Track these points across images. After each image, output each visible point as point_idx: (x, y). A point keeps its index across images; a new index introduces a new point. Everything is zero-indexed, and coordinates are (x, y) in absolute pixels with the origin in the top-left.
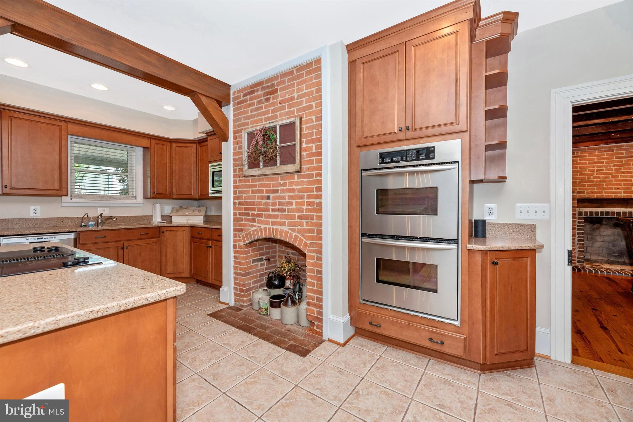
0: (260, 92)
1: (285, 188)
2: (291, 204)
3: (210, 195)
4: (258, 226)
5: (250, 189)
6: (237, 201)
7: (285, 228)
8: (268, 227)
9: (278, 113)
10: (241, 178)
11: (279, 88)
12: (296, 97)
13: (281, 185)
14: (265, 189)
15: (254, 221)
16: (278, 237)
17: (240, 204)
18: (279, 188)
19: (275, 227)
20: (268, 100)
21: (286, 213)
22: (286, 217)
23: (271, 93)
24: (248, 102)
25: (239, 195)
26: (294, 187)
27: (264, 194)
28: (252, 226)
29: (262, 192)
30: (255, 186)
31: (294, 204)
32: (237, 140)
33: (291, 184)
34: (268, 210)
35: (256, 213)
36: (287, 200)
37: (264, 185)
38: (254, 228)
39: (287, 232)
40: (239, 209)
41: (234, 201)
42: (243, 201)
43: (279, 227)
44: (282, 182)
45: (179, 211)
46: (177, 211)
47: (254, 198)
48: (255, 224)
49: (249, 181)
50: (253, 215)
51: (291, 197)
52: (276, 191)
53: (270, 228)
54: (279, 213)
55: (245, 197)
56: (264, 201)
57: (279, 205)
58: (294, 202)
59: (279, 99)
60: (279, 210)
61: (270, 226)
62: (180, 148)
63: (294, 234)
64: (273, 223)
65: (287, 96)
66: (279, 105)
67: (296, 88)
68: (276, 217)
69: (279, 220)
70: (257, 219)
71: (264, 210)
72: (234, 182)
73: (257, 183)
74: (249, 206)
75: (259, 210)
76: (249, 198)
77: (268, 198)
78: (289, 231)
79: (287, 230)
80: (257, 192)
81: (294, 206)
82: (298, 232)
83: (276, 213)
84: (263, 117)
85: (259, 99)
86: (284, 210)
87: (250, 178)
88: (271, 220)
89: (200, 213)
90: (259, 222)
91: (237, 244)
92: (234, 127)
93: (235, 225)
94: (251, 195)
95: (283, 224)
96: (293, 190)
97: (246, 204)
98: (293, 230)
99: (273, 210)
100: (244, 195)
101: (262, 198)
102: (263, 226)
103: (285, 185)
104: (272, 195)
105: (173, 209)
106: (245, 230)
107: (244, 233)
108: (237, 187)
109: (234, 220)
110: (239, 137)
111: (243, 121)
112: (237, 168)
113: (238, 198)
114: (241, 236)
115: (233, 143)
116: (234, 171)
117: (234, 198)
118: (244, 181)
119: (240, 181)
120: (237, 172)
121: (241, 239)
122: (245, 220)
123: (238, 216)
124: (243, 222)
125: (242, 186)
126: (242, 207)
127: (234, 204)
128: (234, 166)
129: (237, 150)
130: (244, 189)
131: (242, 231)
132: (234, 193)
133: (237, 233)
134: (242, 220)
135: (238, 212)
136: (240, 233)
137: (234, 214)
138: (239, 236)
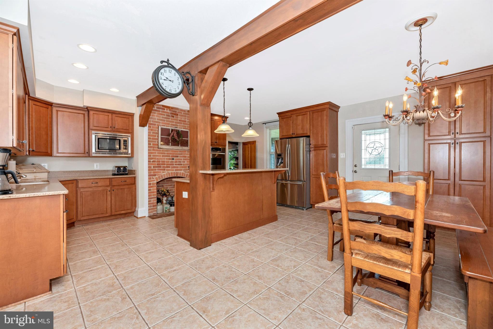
0: (168, 111)
1: (182, 155)
2: (185, 162)
3: (93, 155)
4: (167, 172)
5: (162, 155)
6: (152, 160)
7: (182, 172)
8: (173, 172)
9: (178, 124)
11: (179, 114)
12: (187, 121)
13: (180, 154)
14: (171, 155)
15: (164, 170)
16: (179, 176)
17: (153, 162)
18: (179, 155)
19: (177, 172)
20: (173, 117)
21: (182, 166)
22: (183, 167)
23: (175, 114)
24: (161, 112)
26: (186, 155)
27: (171, 158)
28: (163, 172)
29: (169, 156)
30: (165, 153)
31: (186, 162)
32: (151, 128)
33: (185, 154)
34: (173, 165)
35: (165, 166)
36: (183, 160)
37: (170, 154)
38: (165, 173)
39: (183, 173)
40: (152, 164)
42: (156, 160)
43: (179, 172)
44: (180, 153)
47: (165, 159)
48: (165, 171)
49: (160, 151)
50: (163, 167)
51: (184, 159)
52: (178, 157)
53: (174, 173)
54: (179, 166)
55: (157, 158)
56: (170, 161)
57: (179, 162)
58: (186, 161)
59: (179, 119)
60: (179, 164)
61: (174, 171)
63: (186, 173)
64: (176, 170)
65: (183, 119)
66: (179, 121)
67: (187, 118)
68: (178, 167)
69: (179, 168)
70: (166, 168)
71: (171, 165)
72: (149, 150)
73: (166, 152)
74: (161, 163)
75: (167, 164)
76: (161, 159)
77: (173, 159)
78: (184, 173)
79: (183, 172)
80: (167, 156)
81: (186, 163)
82: (188, 173)
83: (177, 166)
84: (170, 123)
85: (168, 114)
86: (181, 165)
87: (161, 149)
88: (175, 169)
90: (167, 170)
91: (151, 182)
93: (149, 173)
94: (162, 157)
95: (181, 170)
96: (185, 157)
97: (159, 162)
98: (186, 172)
99: (175, 165)
100: (157, 157)
101: (169, 159)
102: (170, 172)
103: (182, 154)
104: (175, 158)
106: (158, 175)
107: (157, 176)
108: (152, 153)
109: (149, 170)
110: (153, 127)
111: (156, 120)
112: (152, 143)
113: (152, 159)
114: (154, 178)
115: (149, 130)
116: (149, 144)
117: (149, 159)
118: (157, 150)
119: (154, 150)
120: (152, 145)
121: (155, 179)
122: (158, 170)
123: (152, 168)
124: (157, 171)
125: (155, 153)
126: (156, 164)
127: (149, 161)
128: (149, 141)
129: (152, 134)
130: (157, 154)
131: (155, 175)
132: (149, 156)
133: (152, 177)
134: (156, 170)
135: (152, 166)
136: (154, 177)
137: (149, 167)
138: (153, 178)
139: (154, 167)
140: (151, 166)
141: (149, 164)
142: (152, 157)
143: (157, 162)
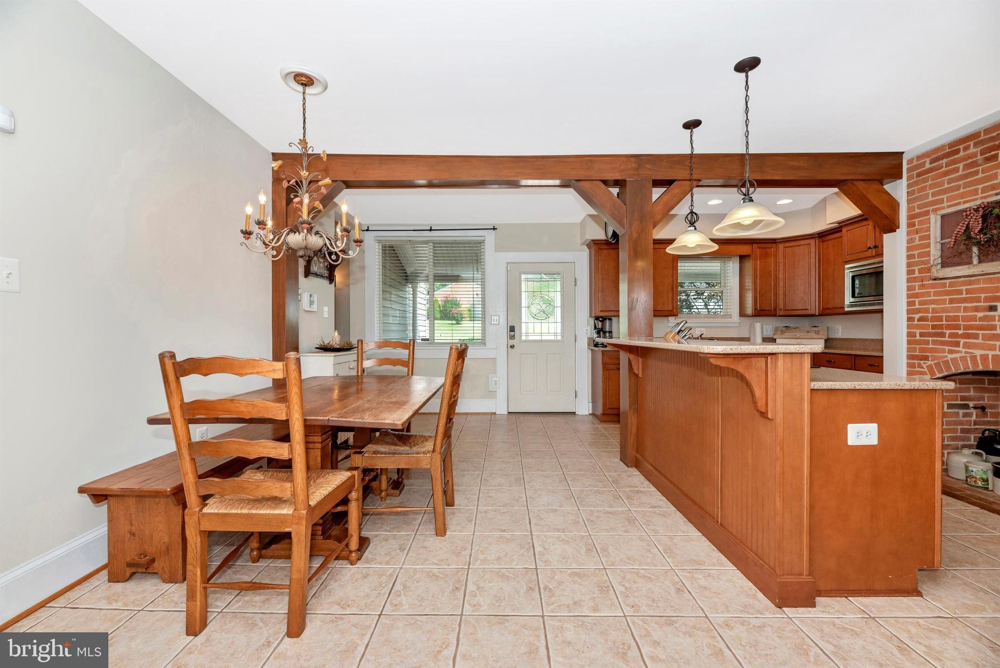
0: (973, 150)
3: (847, 309)
4: (967, 353)
5: (947, 297)
6: (917, 316)
8: (991, 353)
10: (924, 283)
14: (983, 295)
15: (955, 344)
17: (921, 319)
24: (943, 169)
25: (921, 307)
27: (981, 304)
28: (952, 352)
29: (975, 300)
30: (957, 292)
32: (917, 227)
34: (991, 328)
35: (961, 332)
37: (981, 290)
38: (957, 355)
40: (918, 327)
41: (910, 316)
42: (930, 315)
45: (785, 332)
46: (783, 332)
47: (956, 309)
48: (959, 349)
49: (944, 285)
50: (954, 335)
55: (933, 309)
56: (980, 314)
62: (790, 249)
70: (963, 341)
71: (982, 328)
72: (909, 288)
73: (964, 288)
74: (945, 323)
75: (969, 327)
76: (944, 310)
77: (993, 308)
80: (964, 300)
84: (980, 186)
85: (970, 160)
87: (948, 281)
89: (818, 335)
90: (969, 346)
92: (909, 209)
93: (908, 350)
97: (940, 319)
100: (933, 306)
101: (977, 309)
102: (978, 352)
105: (776, 330)
106: (935, 358)
107: (932, 363)
108: (916, 296)
109: (909, 343)
110: (920, 223)
111: (931, 199)
112: (916, 269)
113: (918, 311)
114: (924, 366)
115: (908, 233)
116: (910, 272)
117: (909, 312)
118: (933, 286)
119: (922, 286)
120: (917, 274)
121: (926, 370)
122: (934, 342)
123: (918, 337)
124: (931, 346)
125: (929, 294)
126: (929, 325)
127: (910, 319)
128: (909, 265)
129: (917, 242)
130: (933, 298)
131: (926, 358)
132: (910, 304)
133: (916, 362)
134: (927, 343)
135: (918, 332)
136: (922, 362)
137: (909, 335)
138: (920, 366)
139: (921, 335)
140: (915, 333)
141: (909, 327)
142: (917, 306)
143: (934, 319)
